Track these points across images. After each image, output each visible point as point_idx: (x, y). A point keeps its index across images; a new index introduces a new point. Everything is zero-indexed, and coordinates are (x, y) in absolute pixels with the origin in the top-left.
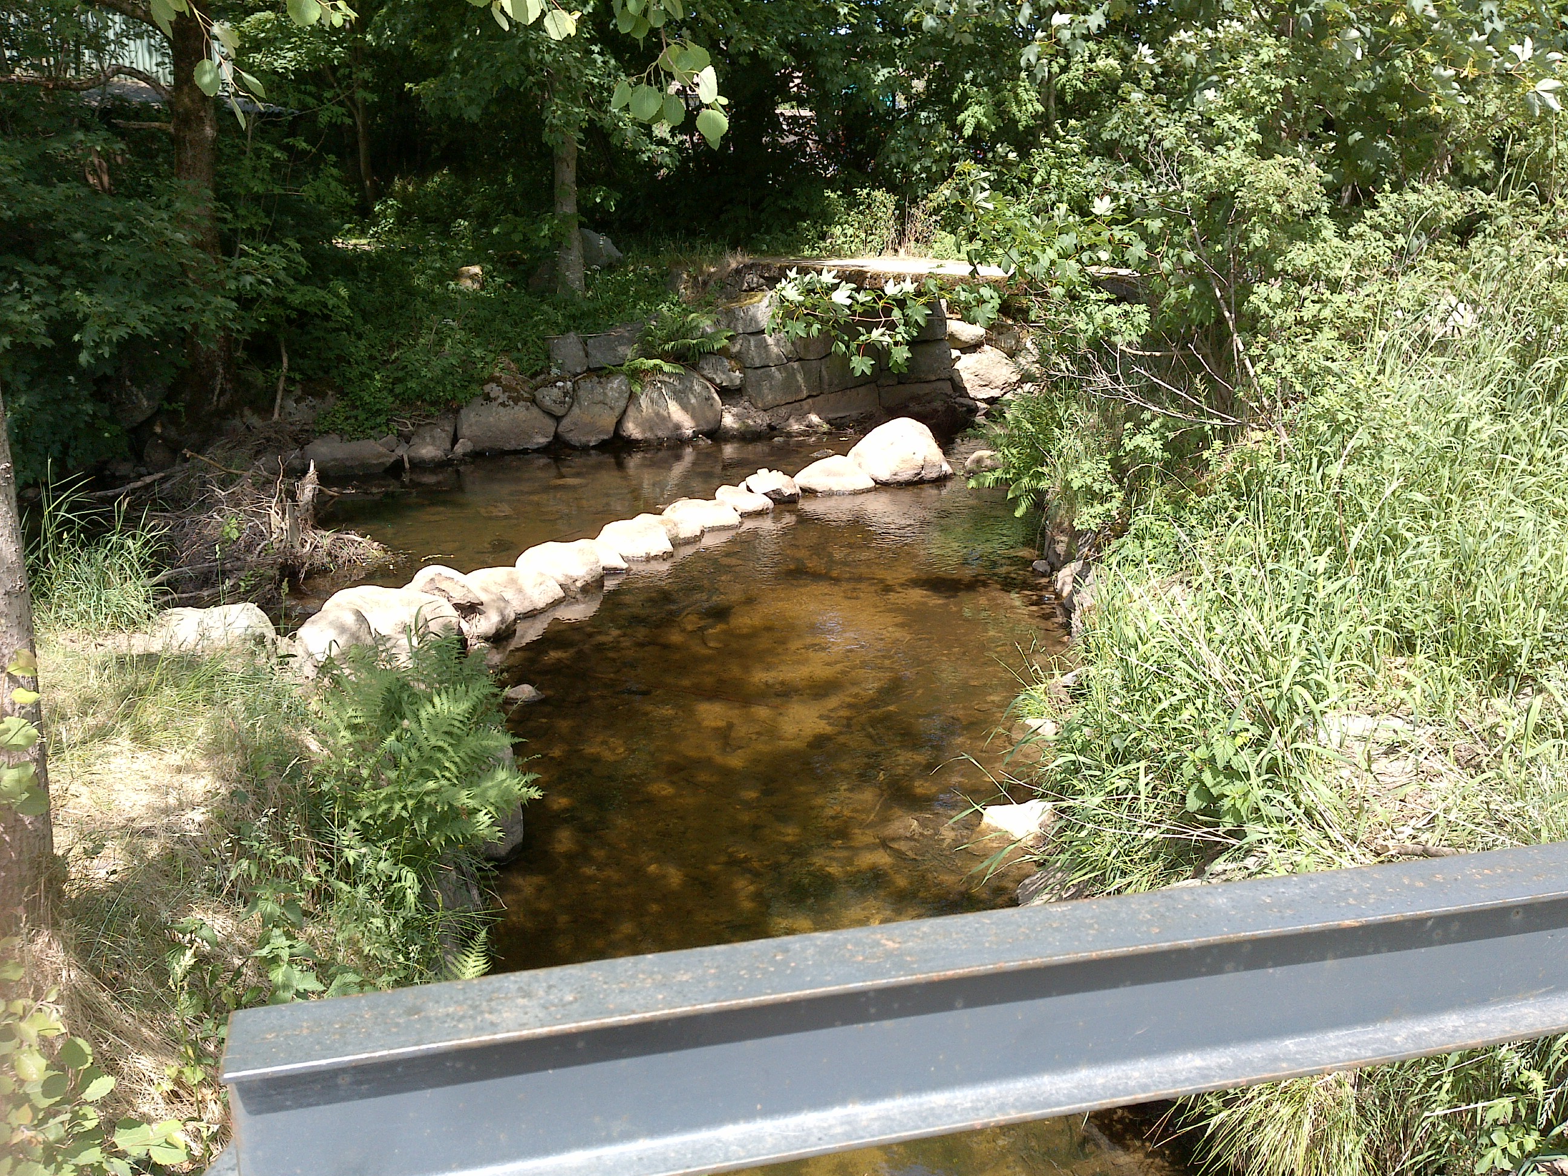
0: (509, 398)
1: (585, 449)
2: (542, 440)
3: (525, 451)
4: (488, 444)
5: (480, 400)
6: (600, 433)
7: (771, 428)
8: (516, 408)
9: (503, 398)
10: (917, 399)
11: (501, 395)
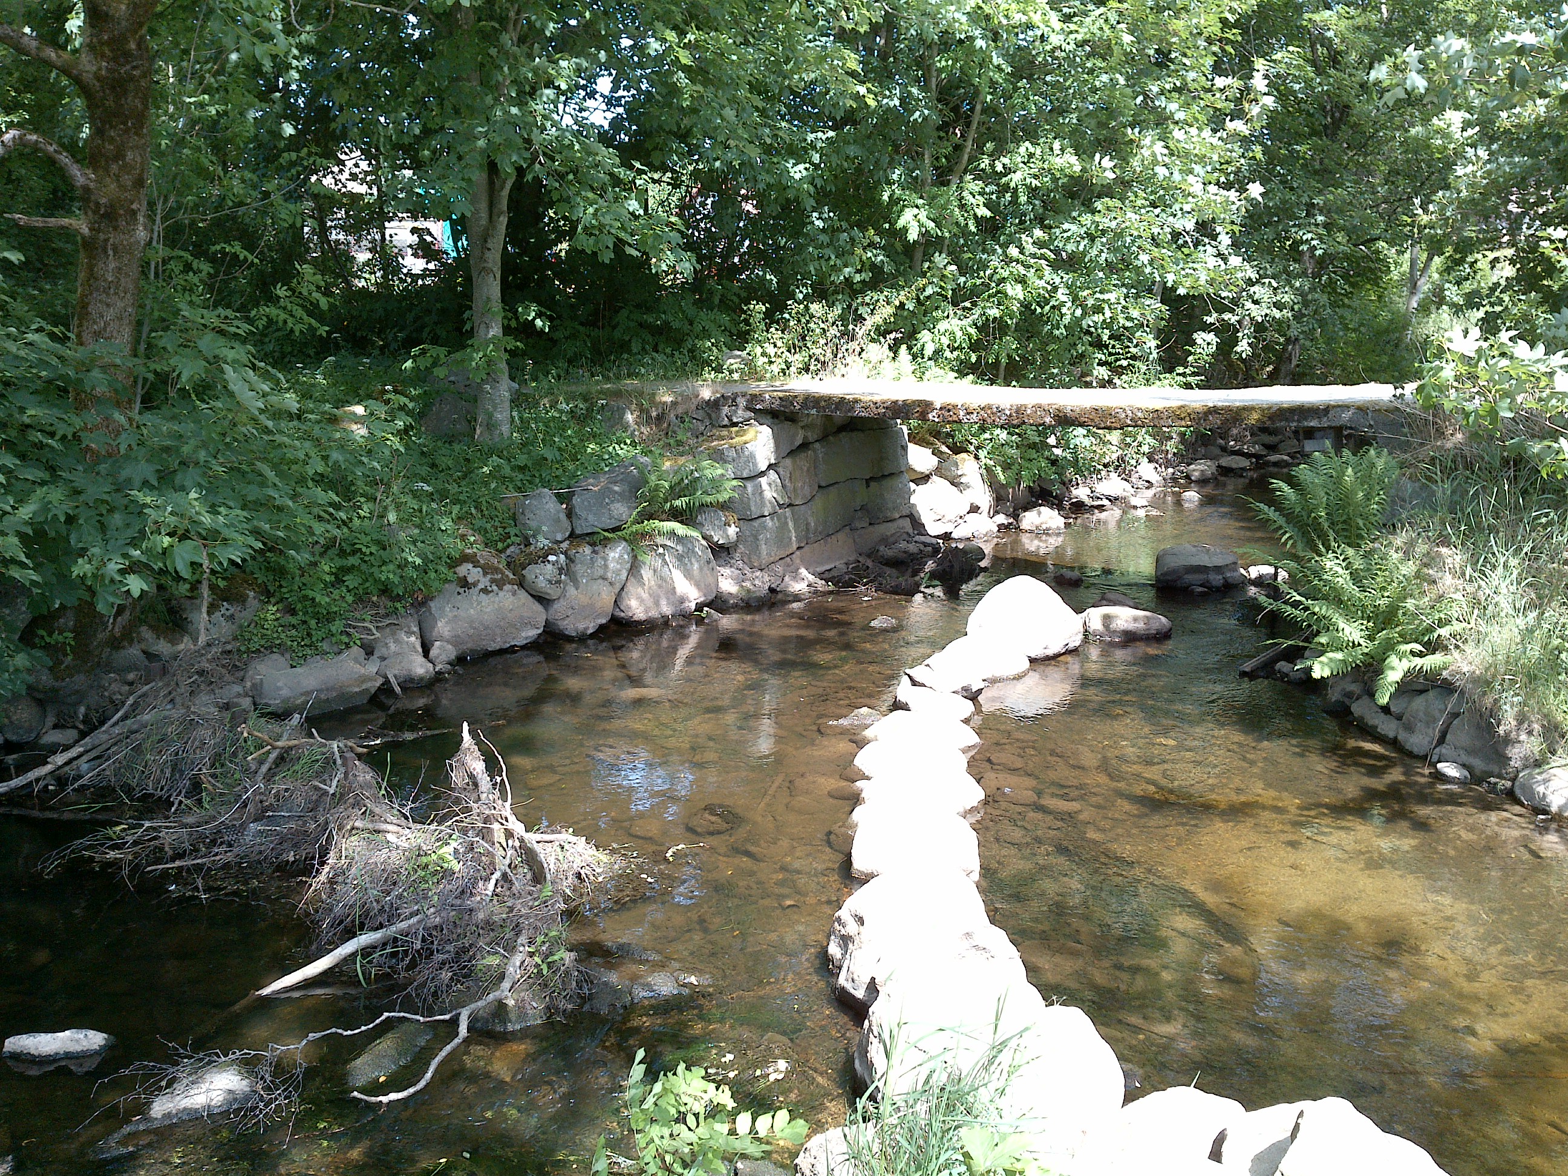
0: (492, 581)
1: (582, 639)
2: (532, 633)
3: (512, 650)
4: (469, 645)
5: (453, 588)
6: (598, 616)
7: (772, 590)
8: (501, 594)
9: (484, 582)
10: (885, 541)
11: (482, 579)
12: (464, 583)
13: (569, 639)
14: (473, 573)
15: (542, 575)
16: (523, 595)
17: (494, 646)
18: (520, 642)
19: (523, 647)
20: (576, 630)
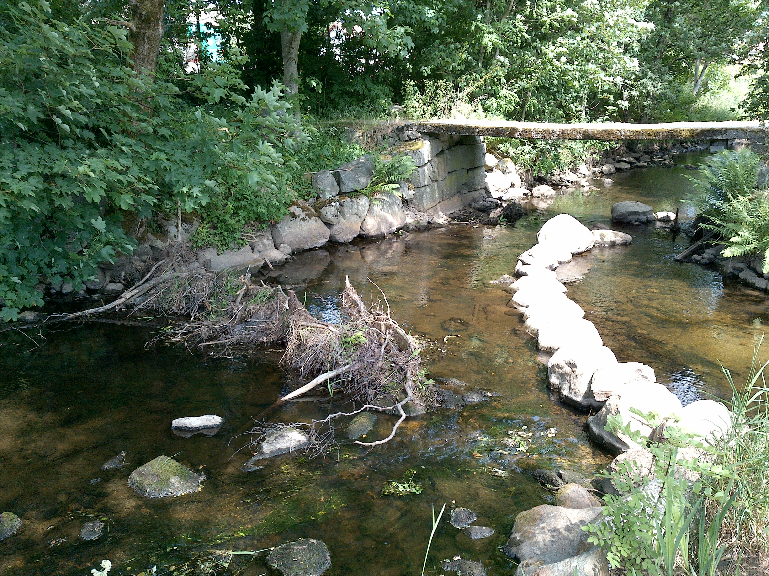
0: (306, 215)
2: (324, 241)
3: (314, 249)
4: (297, 246)
5: (288, 218)
6: (353, 233)
7: (429, 222)
8: (310, 221)
9: (303, 215)
10: (474, 200)
11: (302, 214)
12: (294, 216)
13: (340, 244)
14: (298, 211)
15: (329, 212)
16: (320, 221)
17: (307, 247)
18: (318, 245)
19: (320, 248)
20: (344, 240)
